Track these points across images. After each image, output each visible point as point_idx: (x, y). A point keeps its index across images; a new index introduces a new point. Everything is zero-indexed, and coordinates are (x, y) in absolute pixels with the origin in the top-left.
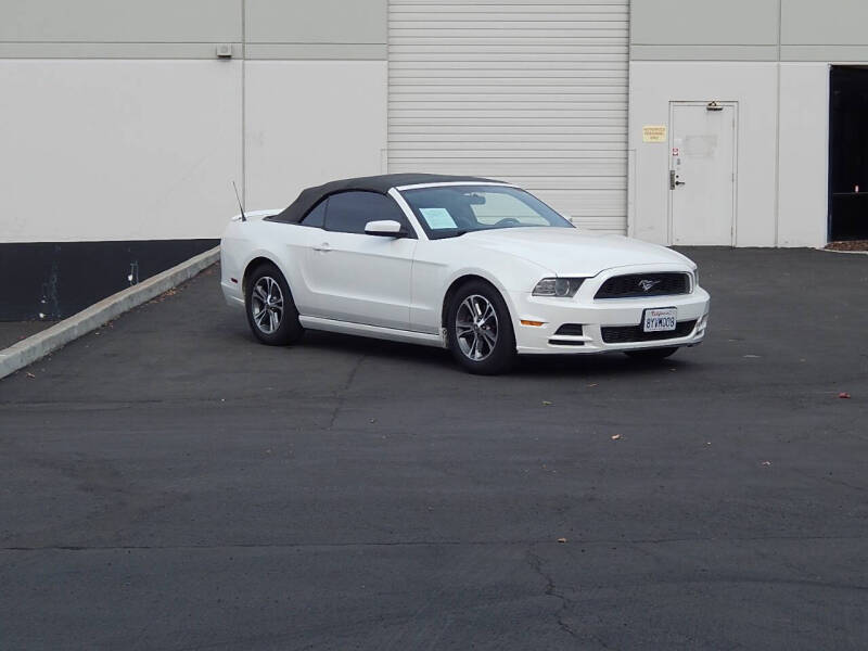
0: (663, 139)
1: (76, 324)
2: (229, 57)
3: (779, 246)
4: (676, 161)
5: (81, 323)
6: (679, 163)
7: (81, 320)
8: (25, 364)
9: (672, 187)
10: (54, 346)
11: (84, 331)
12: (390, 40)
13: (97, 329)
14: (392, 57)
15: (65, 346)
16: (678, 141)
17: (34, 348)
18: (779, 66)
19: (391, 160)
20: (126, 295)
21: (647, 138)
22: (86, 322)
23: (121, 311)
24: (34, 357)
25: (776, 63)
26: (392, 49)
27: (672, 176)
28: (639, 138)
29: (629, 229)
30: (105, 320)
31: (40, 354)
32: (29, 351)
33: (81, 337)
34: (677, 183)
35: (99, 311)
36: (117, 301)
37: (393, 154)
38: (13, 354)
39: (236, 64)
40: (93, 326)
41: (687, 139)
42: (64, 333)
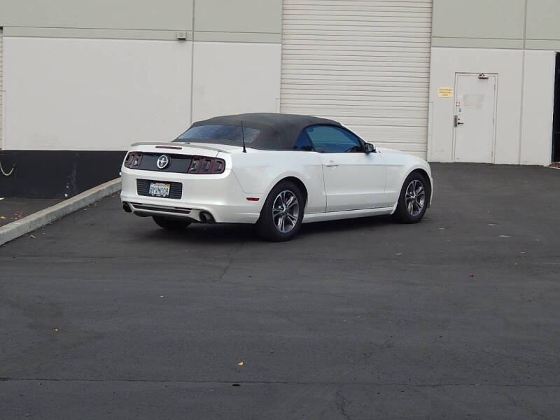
0: (451, 95)
1: (71, 203)
2: (184, 39)
3: (521, 164)
4: (458, 111)
5: (74, 203)
6: (460, 111)
7: (75, 200)
8: (32, 230)
9: (456, 126)
10: (54, 218)
11: (77, 208)
12: (284, 31)
13: (86, 207)
14: (285, 42)
15: (62, 218)
16: (460, 97)
17: (40, 219)
18: (524, 52)
19: (282, 105)
20: (109, 185)
21: (440, 95)
22: (78, 202)
23: (104, 195)
24: (39, 225)
25: (522, 51)
26: (284, 37)
27: (456, 119)
28: (436, 94)
29: (428, 151)
30: (92, 201)
31: (44, 222)
32: (36, 221)
33: (75, 212)
34: (459, 123)
35: (88, 195)
36: (101, 189)
37: (283, 101)
38: (25, 222)
39: (189, 43)
40: (83, 205)
41: (466, 96)
42: (62, 209)
